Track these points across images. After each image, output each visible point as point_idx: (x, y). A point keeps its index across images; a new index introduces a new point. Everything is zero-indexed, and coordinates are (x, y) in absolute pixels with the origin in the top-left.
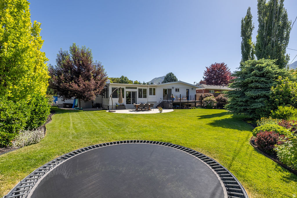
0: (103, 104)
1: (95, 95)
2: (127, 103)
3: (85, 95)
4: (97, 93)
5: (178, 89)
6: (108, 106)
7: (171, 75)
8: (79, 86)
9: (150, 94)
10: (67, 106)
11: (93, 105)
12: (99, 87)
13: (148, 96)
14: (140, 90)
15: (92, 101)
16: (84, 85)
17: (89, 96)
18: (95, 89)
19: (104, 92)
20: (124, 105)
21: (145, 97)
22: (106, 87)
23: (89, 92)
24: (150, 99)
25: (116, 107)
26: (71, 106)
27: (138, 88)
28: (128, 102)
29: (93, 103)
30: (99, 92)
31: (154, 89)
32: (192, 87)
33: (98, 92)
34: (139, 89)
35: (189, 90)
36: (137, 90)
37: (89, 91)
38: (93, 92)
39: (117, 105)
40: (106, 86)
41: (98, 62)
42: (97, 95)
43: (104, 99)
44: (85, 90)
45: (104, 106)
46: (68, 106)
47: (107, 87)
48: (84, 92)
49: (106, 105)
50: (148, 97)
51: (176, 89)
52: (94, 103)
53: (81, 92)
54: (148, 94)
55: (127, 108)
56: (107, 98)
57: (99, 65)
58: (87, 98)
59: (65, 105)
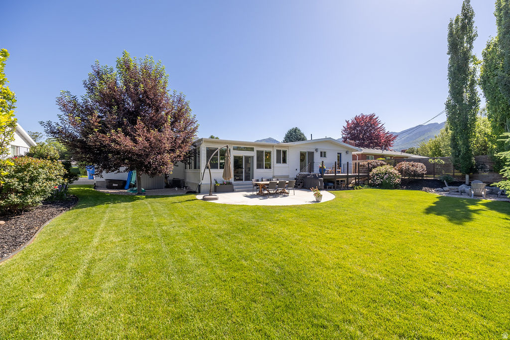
0: (187, 180)
1: (172, 162)
2: (235, 180)
3: (149, 163)
4: (175, 157)
5: (325, 153)
6: (199, 186)
7: (297, 131)
8: (135, 141)
9: (278, 161)
10: (114, 185)
11: (167, 183)
12: (180, 147)
13: (273, 164)
14: (260, 154)
15: (166, 175)
16: (147, 140)
17: (159, 166)
18: (172, 150)
19: (189, 157)
20: (230, 183)
21: (269, 166)
22: (194, 148)
23: (159, 157)
24: (279, 170)
25: (215, 187)
26: (122, 184)
27: (256, 149)
28: (238, 177)
29: (166, 178)
30: (180, 156)
31: (285, 152)
32: (346, 150)
33: (178, 156)
34: (257, 151)
35: (340, 154)
36: (253, 154)
37: (159, 154)
38: (167, 157)
39: (216, 182)
40: (194, 144)
41: (178, 94)
42: (176, 163)
43: (188, 170)
44: (149, 152)
45: (189, 185)
46: (117, 185)
47: (195, 146)
48: (147, 156)
49: (193, 183)
50: (273, 167)
51: (321, 153)
52: (169, 178)
53: (139, 156)
54: (273, 162)
55: (237, 190)
56: (195, 168)
57: (180, 101)
58: (154, 169)
59: (110, 184)
